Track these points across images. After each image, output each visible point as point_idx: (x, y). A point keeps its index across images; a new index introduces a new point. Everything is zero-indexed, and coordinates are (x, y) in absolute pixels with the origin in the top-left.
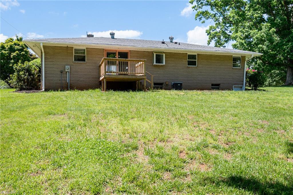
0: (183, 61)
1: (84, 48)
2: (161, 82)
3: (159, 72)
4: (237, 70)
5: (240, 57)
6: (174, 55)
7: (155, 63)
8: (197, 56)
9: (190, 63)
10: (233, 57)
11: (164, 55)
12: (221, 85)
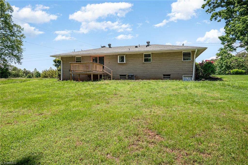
0: (140, 59)
1: (81, 56)
2: (124, 74)
3: (122, 68)
4: (186, 63)
5: (190, 52)
6: (133, 56)
7: (118, 62)
8: (151, 54)
9: (146, 60)
10: (183, 52)
11: (125, 56)
12: (171, 75)
